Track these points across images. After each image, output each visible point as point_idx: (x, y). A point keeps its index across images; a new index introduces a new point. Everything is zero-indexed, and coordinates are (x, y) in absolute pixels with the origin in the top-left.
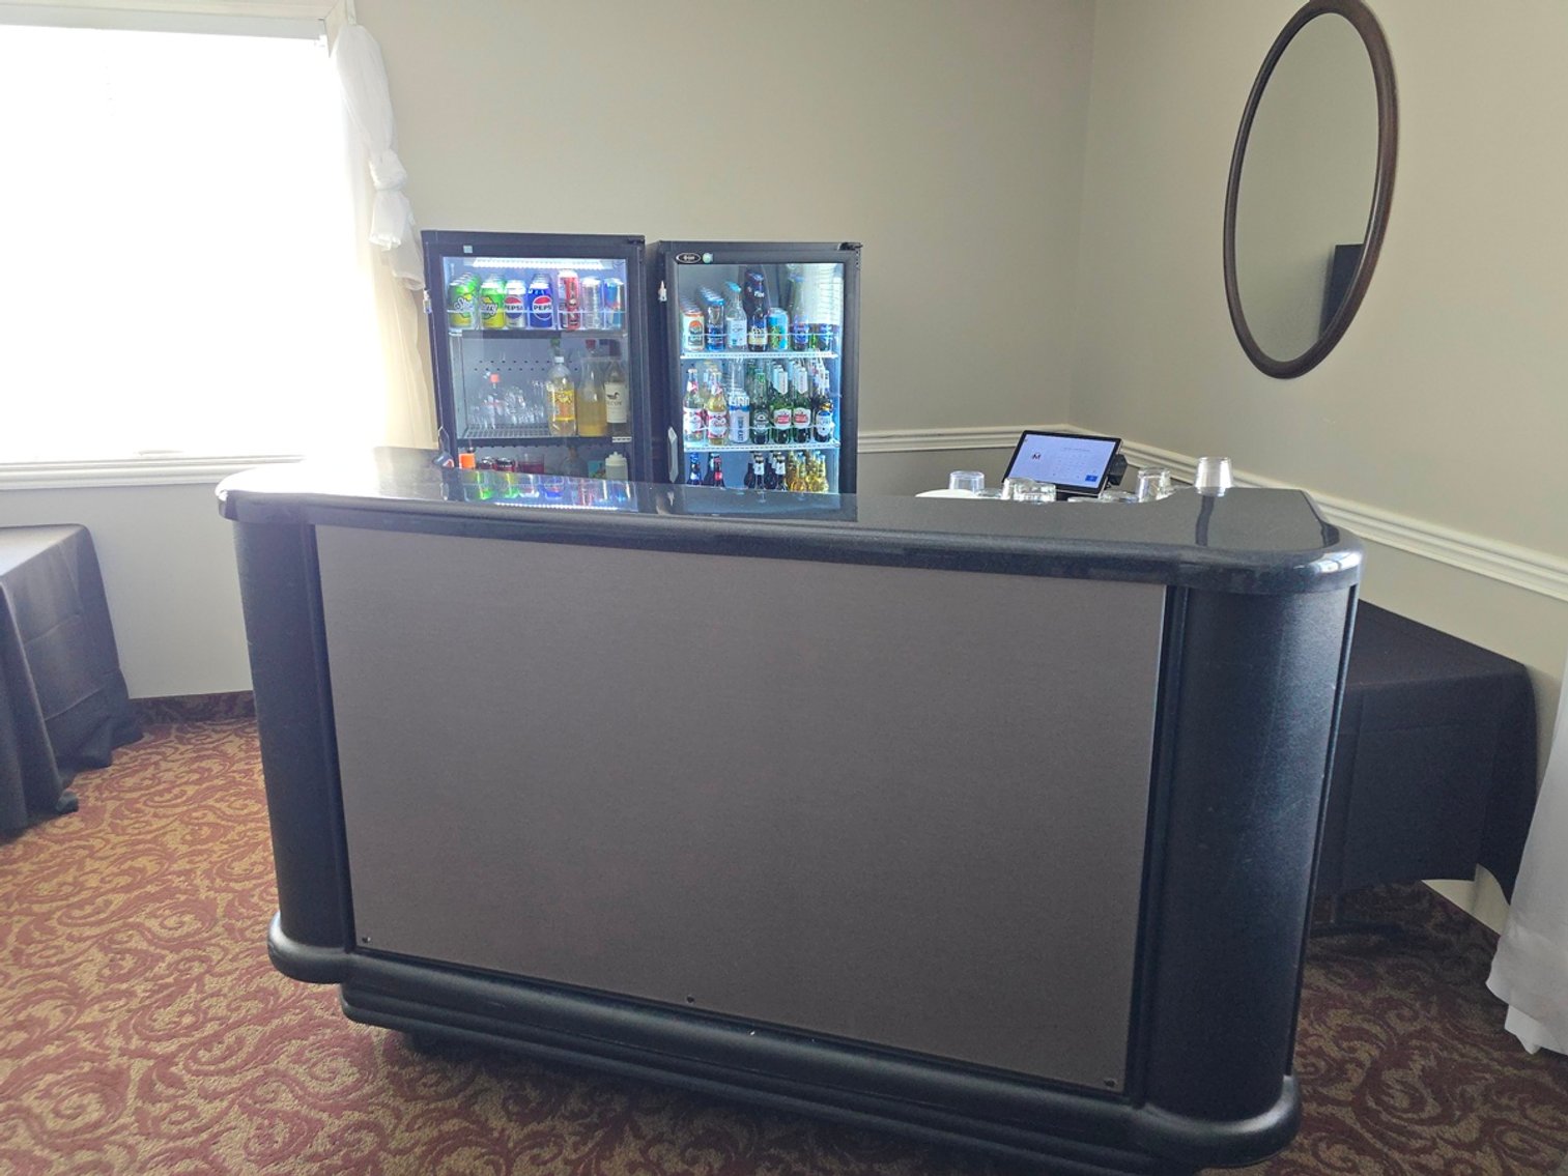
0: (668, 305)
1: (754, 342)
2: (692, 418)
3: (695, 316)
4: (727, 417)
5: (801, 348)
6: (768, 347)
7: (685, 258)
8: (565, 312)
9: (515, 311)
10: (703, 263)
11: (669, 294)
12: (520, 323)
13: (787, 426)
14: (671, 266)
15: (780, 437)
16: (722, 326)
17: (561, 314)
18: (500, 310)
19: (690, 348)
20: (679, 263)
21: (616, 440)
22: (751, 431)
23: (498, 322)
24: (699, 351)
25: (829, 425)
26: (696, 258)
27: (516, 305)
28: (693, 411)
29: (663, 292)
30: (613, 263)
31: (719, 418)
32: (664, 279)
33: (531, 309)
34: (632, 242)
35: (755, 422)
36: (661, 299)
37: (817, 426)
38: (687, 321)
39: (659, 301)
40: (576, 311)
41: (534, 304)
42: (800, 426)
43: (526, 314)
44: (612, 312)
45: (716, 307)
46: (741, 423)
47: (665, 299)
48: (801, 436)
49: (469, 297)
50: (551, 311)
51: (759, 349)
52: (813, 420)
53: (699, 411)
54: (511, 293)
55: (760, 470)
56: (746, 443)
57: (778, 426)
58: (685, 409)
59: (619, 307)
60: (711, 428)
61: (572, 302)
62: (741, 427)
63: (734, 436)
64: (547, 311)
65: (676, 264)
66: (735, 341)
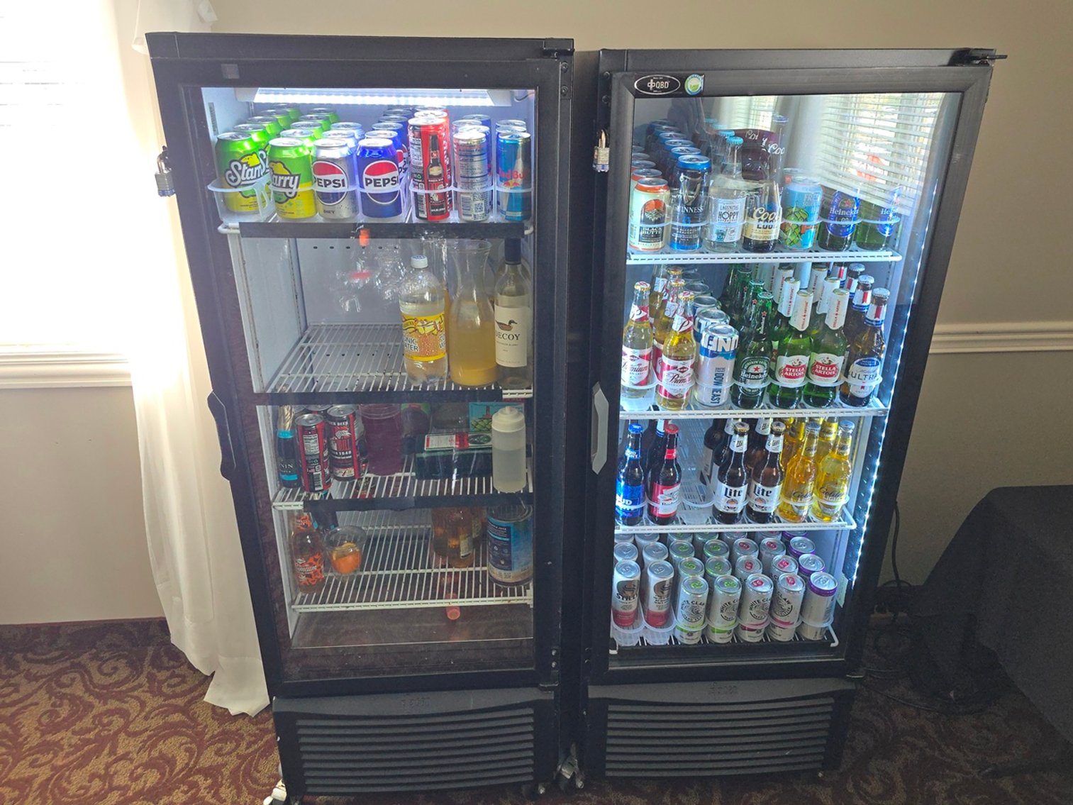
0: (611, 178)
1: (756, 235)
2: (635, 363)
3: (655, 191)
4: (696, 367)
5: (836, 245)
6: (779, 245)
7: (651, 85)
8: (422, 192)
9: (330, 189)
10: (685, 95)
11: (614, 158)
12: (343, 211)
13: (797, 383)
14: (621, 104)
15: (785, 399)
16: (701, 209)
17: (415, 193)
18: (305, 188)
19: (641, 246)
20: (637, 95)
21: (508, 394)
22: (734, 389)
23: (304, 209)
24: (656, 251)
25: (871, 379)
26: (673, 84)
27: (331, 177)
28: (637, 353)
29: (603, 156)
30: (512, 95)
31: (683, 370)
32: (606, 127)
33: (362, 186)
34: (547, 54)
35: (743, 374)
36: (599, 169)
37: (851, 380)
38: (639, 200)
39: (594, 171)
40: (441, 190)
41: (365, 176)
42: (819, 381)
43: (353, 194)
44: (505, 190)
45: (694, 175)
46: (719, 379)
47: (607, 169)
48: (818, 397)
49: (254, 160)
50: (398, 187)
51: (762, 247)
52: (846, 372)
53: (647, 351)
54: (324, 154)
55: (739, 445)
56: (721, 407)
57: (783, 382)
58: (625, 349)
59: (519, 181)
60: (666, 382)
61: (435, 171)
62: (717, 383)
63: (703, 394)
64: (389, 189)
65: (631, 97)
66: (721, 234)
